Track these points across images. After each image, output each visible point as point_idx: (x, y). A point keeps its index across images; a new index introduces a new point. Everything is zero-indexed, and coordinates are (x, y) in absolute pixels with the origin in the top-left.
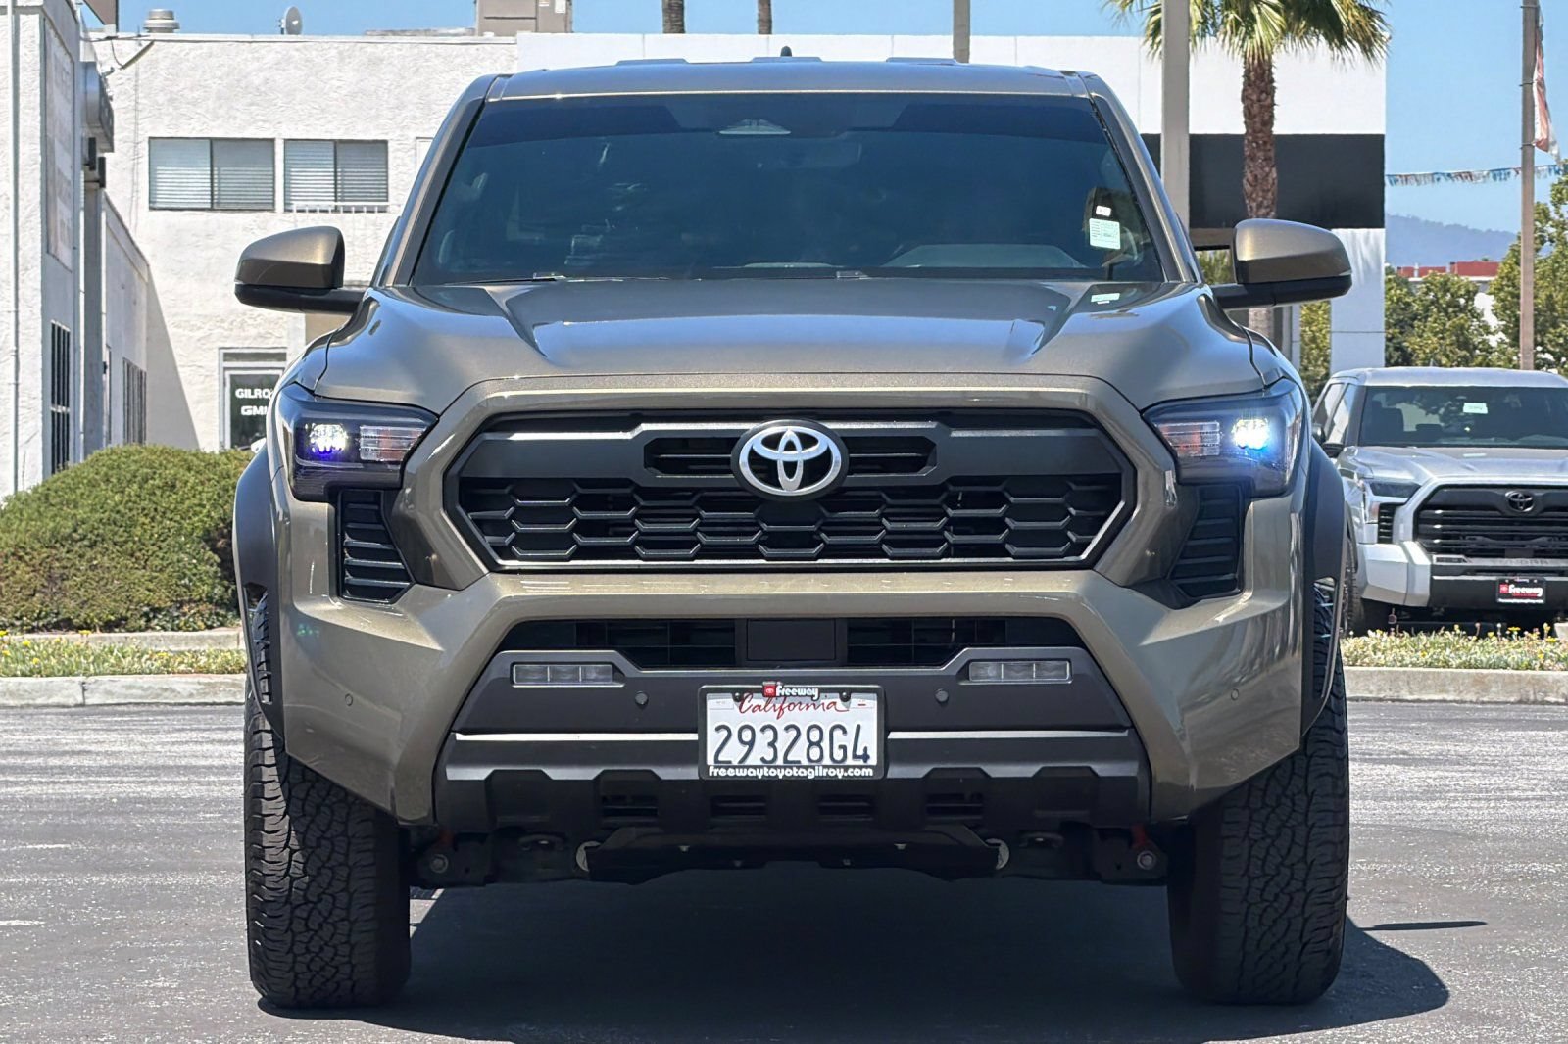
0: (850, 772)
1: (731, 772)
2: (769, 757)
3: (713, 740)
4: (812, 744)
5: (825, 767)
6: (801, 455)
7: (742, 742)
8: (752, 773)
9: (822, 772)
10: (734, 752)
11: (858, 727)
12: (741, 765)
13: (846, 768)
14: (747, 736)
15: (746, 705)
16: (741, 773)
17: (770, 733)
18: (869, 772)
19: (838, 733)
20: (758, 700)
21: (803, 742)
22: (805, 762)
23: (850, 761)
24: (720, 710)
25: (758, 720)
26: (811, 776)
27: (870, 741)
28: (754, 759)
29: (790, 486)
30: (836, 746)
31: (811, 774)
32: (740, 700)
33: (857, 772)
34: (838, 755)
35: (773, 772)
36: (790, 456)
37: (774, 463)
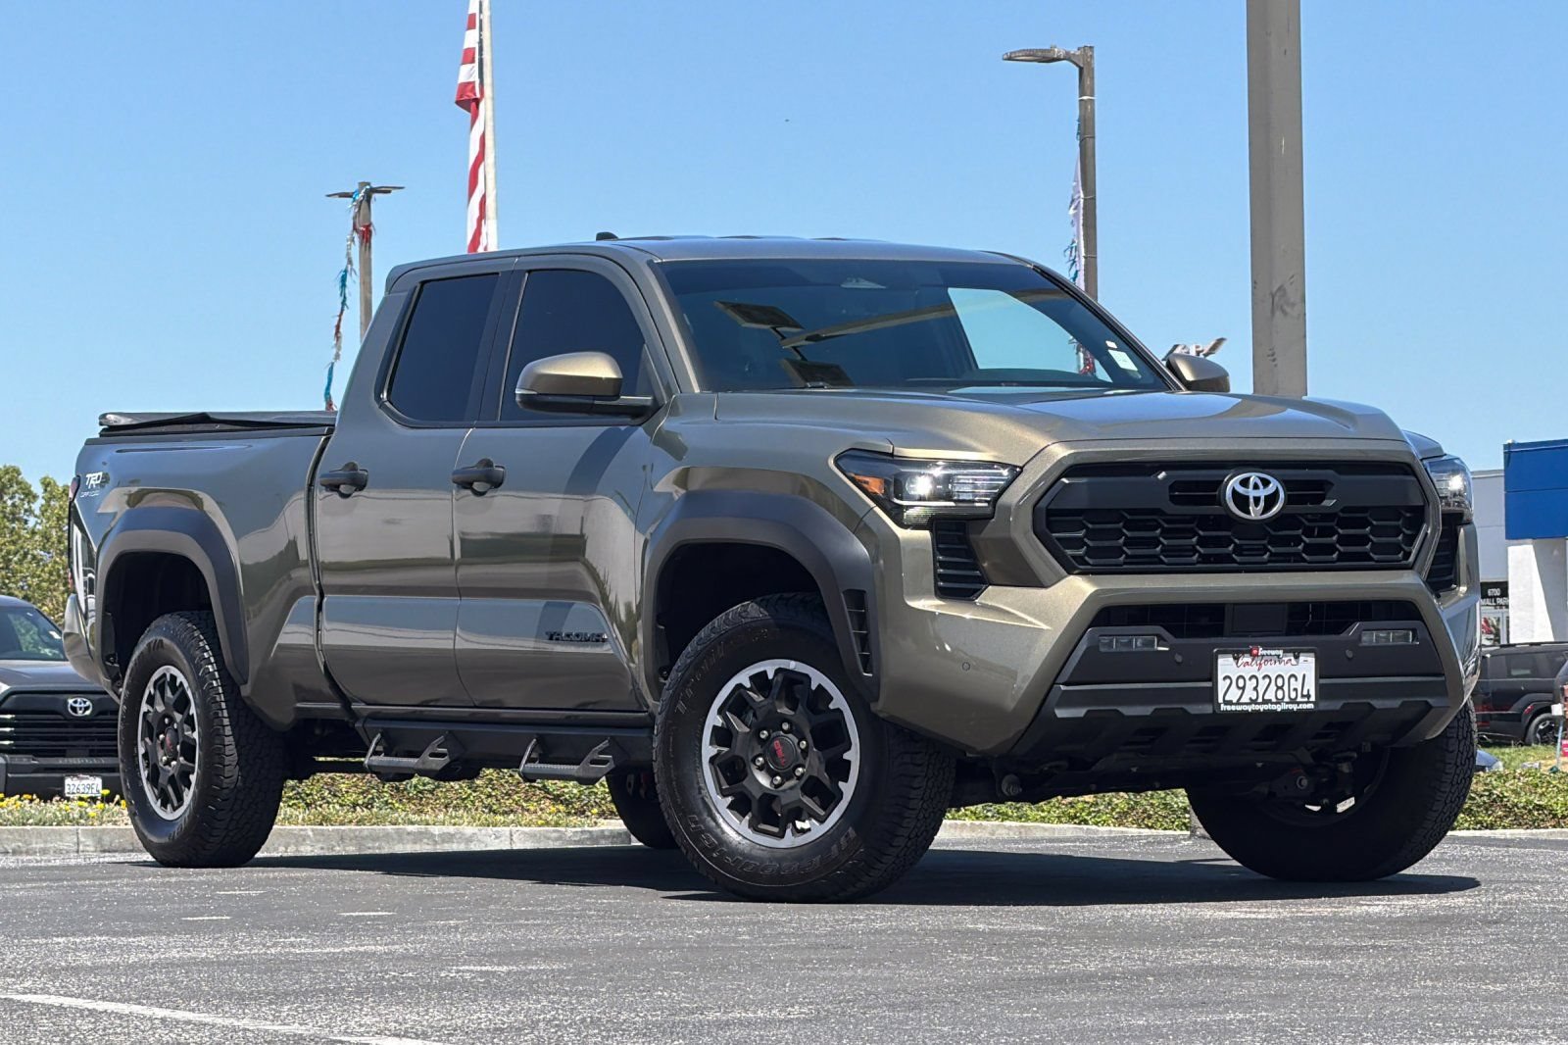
0: (1301, 706)
1: (1233, 708)
2: (1254, 698)
3: (1222, 685)
4: (1278, 688)
5: (1287, 703)
6: (1263, 493)
7: (1238, 688)
8: (1245, 708)
9: (1285, 706)
10: (1233, 695)
11: (1304, 676)
12: (1238, 703)
13: (1299, 703)
14: (1241, 684)
15: (1240, 662)
16: (1239, 708)
17: (1254, 681)
18: (1311, 706)
19: (1293, 680)
20: (1247, 659)
21: (1273, 687)
22: (1274, 700)
23: (1299, 699)
24: (1226, 665)
25: (1247, 672)
26: (1279, 710)
27: (1311, 686)
28: (1245, 699)
29: (1255, 513)
30: (1292, 688)
31: (1279, 708)
32: (1236, 659)
33: (1305, 706)
34: (1293, 695)
35: (1257, 707)
36: (1256, 493)
37: (1247, 498)
